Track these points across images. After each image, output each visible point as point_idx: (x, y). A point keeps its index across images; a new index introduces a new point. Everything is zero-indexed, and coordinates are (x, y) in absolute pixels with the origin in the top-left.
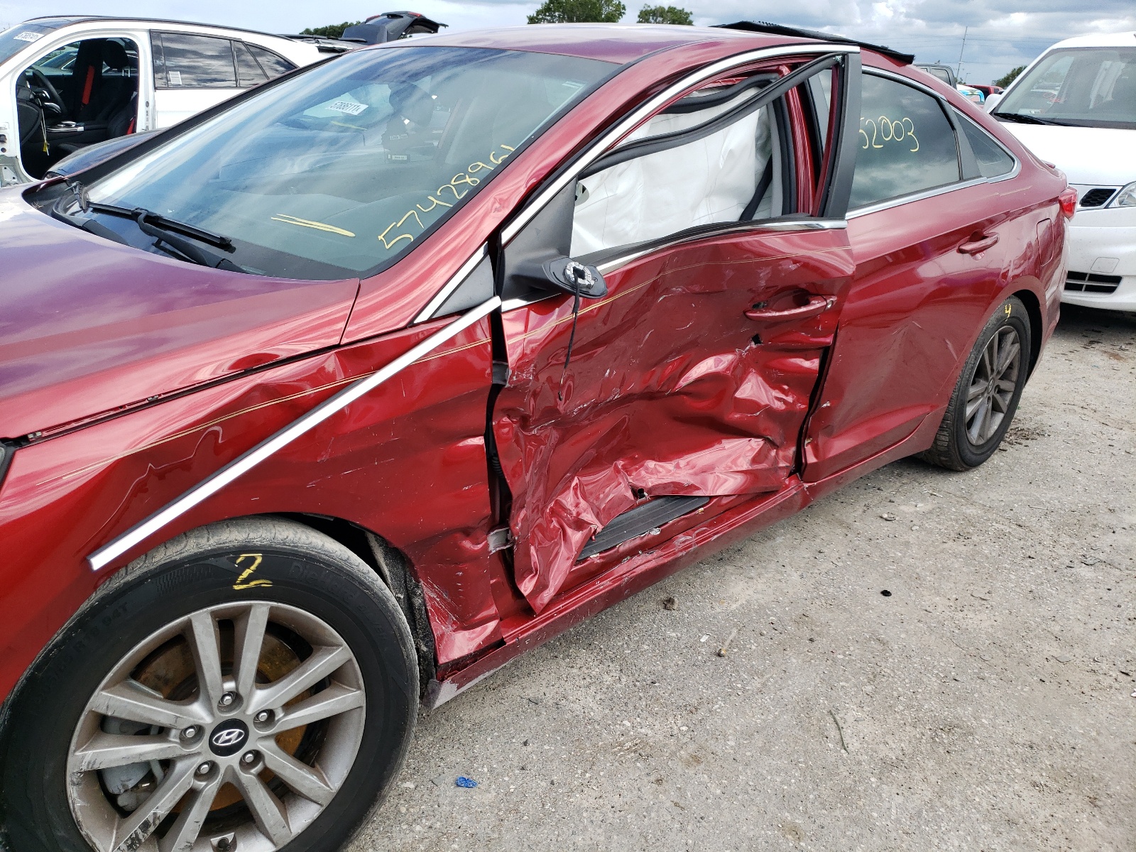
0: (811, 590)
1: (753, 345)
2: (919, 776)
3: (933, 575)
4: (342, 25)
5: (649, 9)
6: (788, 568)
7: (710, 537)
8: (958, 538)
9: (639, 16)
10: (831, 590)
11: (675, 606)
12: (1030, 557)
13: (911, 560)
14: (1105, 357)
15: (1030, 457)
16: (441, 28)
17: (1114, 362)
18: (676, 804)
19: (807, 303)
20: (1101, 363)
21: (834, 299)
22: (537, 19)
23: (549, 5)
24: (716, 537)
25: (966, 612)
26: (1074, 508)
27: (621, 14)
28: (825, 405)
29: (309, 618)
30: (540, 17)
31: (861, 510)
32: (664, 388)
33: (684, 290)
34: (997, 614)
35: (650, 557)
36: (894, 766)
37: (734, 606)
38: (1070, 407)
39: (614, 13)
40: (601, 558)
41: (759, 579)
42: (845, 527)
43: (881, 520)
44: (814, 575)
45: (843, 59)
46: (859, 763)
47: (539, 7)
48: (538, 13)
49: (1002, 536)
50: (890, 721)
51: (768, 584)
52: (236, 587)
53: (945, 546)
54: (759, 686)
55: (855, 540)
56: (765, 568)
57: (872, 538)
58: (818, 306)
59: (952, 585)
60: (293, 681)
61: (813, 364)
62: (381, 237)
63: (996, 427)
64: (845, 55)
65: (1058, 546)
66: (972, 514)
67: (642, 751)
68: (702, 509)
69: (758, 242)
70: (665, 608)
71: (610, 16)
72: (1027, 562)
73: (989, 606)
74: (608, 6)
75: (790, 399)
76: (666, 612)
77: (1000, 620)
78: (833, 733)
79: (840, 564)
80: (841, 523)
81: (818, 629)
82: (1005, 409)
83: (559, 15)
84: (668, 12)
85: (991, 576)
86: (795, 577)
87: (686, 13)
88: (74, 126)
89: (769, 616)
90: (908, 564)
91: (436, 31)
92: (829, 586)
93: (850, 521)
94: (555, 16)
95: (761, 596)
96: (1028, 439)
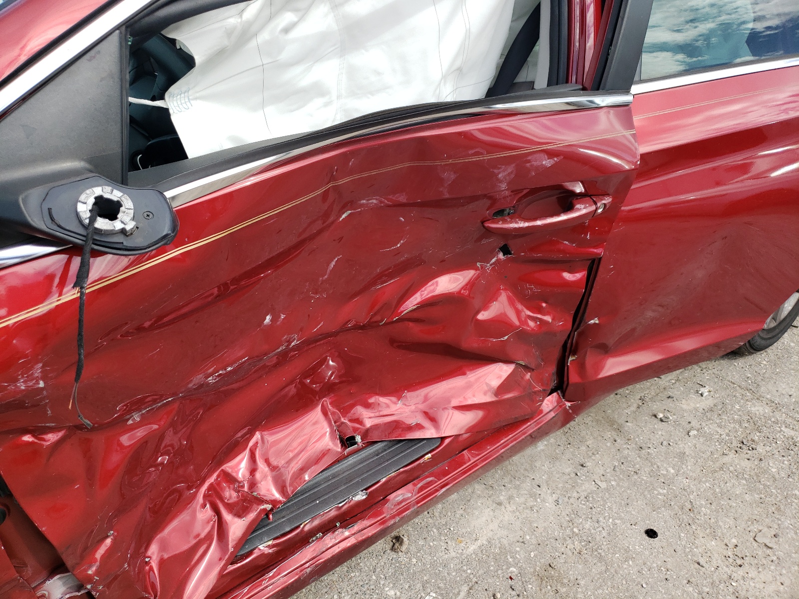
0: (565, 524)
1: (501, 256)
3: (709, 505)
6: (544, 488)
7: (437, 491)
8: (740, 448)
10: (588, 525)
11: (404, 548)
13: (684, 481)
19: (569, 209)
21: (607, 200)
25: (746, 567)
28: (592, 322)
31: (635, 405)
32: (378, 318)
33: (381, 202)
34: (784, 572)
35: (347, 533)
37: (472, 548)
40: (275, 545)
41: (508, 506)
42: (615, 430)
43: (655, 421)
44: (572, 500)
49: (792, 447)
51: (518, 513)
53: (726, 459)
55: (624, 449)
56: (517, 488)
57: (643, 445)
58: (584, 211)
59: (731, 522)
61: (578, 277)
66: (757, 413)
68: (429, 455)
70: (393, 548)
73: (775, 558)
75: (547, 318)
76: (393, 555)
77: (787, 582)
79: (603, 485)
80: (611, 423)
81: (564, 590)
85: (779, 509)
86: (550, 503)
89: (509, 566)
90: (682, 486)
92: (586, 519)
93: (621, 421)
95: (505, 532)
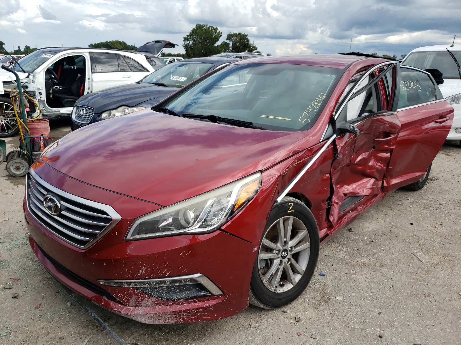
0: (389, 224)
1: (373, 149)
2: (445, 267)
3: (422, 219)
4: (106, 42)
5: (231, 34)
6: (379, 219)
7: (366, 208)
8: (425, 209)
9: (227, 37)
11: (353, 231)
12: (449, 213)
13: (414, 215)
14: (444, 155)
15: (435, 186)
16: (176, 46)
17: (448, 157)
18: (383, 276)
19: (390, 136)
20: (444, 157)
21: (396, 135)
22: (187, 38)
23: (192, 33)
24: (367, 207)
25: (437, 228)
26: (456, 199)
27: (220, 36)
28: (390, 168)
29: (300, 221)
30: (188, 38)
31: (392, 203)
32: (352, 163)
34: (446, 228)
35: (354, 213)
36: (437, 264)
37: (369, 230)
38: (440, 171)
39: (218, 35)
40: (343, 213)
41: (372, 222)
42: (389, 208)
43: (399, 205)
44: (388, 220)
45: (396, 65)
46: (427, 265)
47: (188, 34)
48: (188, 36)
49: (438, 208)
50: (430, 254)
51: (376, 223)
52: (289, 212)
53: (422, 211)
54: (388, 248)
55: (395, 211)
57: (399, 210)
58: (393, 137)
59: (430, 221)
60: (297, 239)
61: (388, 155)
62: (299, 120)
63: (425, 176)
64: (396, 64)
65: (456, 210)
66: (425, 202)
67: (366, 265)
68: (362, 199)
69: (381, 119)
70: (349, 231)
71: (216, 36)
72: (449, 214)
73: (443, 226)
74: (215, 33)
75: (382, 166)
77: (448, 229)
78: (416, 258)
79: (394, 217)
81: (397, 234)
82: (427, 171)
83: (196, 37)
84: (238, 35)
85: (440, 218)
86: (382, 221)
87: (246, 35)
88: (58, 88)
89: (381, 231)
91: (174, 47)
92: (394, 223)
94: (194, 37)
95: (375, 227)
96: (432, 181)
